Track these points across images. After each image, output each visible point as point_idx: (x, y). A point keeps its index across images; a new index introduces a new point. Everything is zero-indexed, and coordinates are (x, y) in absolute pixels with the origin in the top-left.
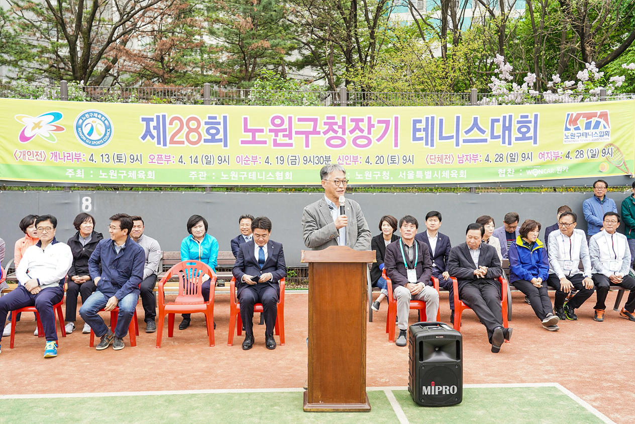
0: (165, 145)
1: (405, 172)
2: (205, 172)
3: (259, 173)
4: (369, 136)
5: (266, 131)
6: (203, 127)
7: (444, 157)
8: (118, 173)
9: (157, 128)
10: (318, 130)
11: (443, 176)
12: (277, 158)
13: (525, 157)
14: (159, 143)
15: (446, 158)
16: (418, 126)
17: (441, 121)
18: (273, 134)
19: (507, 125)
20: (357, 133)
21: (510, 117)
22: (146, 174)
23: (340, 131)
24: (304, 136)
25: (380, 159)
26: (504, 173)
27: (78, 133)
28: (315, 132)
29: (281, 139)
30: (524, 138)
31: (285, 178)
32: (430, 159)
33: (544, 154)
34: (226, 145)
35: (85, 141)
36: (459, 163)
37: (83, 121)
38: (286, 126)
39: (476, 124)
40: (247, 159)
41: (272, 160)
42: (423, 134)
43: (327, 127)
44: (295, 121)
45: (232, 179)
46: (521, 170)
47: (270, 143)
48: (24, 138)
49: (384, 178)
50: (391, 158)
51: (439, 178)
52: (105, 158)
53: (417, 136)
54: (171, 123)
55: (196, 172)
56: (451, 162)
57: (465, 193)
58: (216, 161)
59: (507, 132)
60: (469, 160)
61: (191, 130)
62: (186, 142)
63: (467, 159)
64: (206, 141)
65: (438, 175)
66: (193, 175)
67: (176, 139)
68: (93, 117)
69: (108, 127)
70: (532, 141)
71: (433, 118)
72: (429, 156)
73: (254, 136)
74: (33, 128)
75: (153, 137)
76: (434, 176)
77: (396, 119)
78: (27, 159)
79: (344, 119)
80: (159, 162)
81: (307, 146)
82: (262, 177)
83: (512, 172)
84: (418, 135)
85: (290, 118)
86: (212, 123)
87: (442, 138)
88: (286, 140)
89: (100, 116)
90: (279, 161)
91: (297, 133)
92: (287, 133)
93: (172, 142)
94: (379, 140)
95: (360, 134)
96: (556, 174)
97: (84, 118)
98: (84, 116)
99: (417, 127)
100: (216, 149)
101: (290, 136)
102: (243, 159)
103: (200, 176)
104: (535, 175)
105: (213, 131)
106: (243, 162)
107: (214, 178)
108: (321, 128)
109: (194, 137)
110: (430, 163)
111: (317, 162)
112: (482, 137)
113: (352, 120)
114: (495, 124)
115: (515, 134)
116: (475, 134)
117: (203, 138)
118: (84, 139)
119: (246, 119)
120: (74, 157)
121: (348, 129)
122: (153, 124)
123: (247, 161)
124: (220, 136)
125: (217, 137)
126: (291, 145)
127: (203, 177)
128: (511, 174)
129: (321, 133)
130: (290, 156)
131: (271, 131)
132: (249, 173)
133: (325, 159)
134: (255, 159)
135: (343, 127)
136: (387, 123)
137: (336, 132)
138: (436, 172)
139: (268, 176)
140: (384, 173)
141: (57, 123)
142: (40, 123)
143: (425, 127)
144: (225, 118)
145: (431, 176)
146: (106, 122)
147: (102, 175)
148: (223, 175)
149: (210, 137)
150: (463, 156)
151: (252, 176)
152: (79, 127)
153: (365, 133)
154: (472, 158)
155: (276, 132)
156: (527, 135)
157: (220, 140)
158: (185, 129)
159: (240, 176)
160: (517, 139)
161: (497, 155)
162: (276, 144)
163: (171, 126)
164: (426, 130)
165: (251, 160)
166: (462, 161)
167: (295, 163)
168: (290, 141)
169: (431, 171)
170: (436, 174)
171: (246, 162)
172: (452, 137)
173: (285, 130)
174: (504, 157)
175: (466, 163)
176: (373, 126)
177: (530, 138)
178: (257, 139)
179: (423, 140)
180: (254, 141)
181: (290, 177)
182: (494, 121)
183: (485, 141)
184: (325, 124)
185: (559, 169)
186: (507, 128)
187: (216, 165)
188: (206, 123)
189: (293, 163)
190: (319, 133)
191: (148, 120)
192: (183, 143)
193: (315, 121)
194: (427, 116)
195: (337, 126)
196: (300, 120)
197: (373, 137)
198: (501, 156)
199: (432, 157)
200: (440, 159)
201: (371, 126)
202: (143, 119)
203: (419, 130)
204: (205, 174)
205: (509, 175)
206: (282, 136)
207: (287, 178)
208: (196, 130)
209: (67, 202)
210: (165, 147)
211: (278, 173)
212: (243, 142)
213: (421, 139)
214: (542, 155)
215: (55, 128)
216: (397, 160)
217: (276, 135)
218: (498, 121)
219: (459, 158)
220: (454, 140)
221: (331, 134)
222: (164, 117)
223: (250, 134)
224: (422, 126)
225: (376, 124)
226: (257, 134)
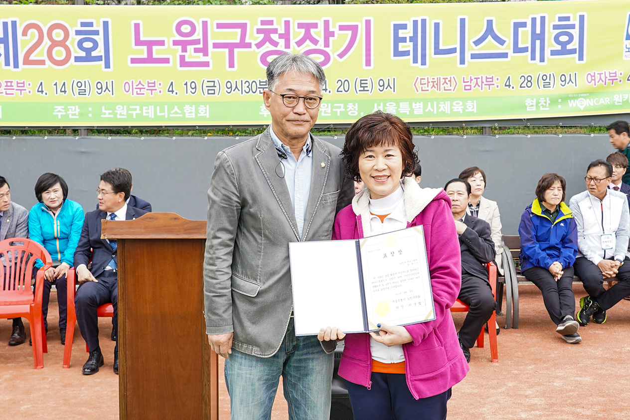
0: (16, 66)
1: (382, 104)
2: (77, 107)
3: (158, 108)
4: (326, 49)
5: (169, 43)
6: (73, 39)
7: (442, 81)
9: (3, 41)
10: (247, 41)
11: (440, 110)
12: (186, 84)
13: (564, 79)
14: (7, 64)
15: (445, 82)
16: (402, 33)
17: (437, 26)
18: (179, 48)
19: (538, 31)
20: (308, 45)
21: (543, 18)
23: (282, 42)
24: (226, 50)
25: (343, 84)
26: (535, 104)
28: (243, 44)
29: (191, 55)
30: (564, 51)
31: (199, 115)
32: (421, 84)
33: (594, 76)
34: (107, 66)
36: (465, 90)
38: (198, 35)
39: (490, 30)
40: (140, 86)
41: (179, 87)
42: (409, 46)
43: (261, 36)
44: (212, 28)
45: (118, 116)
46: (560, 101)
47: (175, 61)
49: (349, 113)
50: (361, 84)
51: (435, 113)
53: (400, 49)
54: (25, 33)
55: (63, 107)
56: (452, 88)
57: (475, 136)
58: (94, 90)
59: (538, 42)
60: (480, 85)
61: (55, 44)
62: (48, 62)
63: (477, 83)
64: (78, 59)
65: (433, 108)
66: (59, 111)
67: (32, 57)
70: (576, 56)
71: (424, 22)
72: (419, 80)
73: (150, 52)
76: (427, 110)
77: (368, 23)
79: (287, 23)
80: (8, 92)
81: (232, 65)
82: (163, 114)
83: (546, 103)
84: (402, 47)
85: (205, 24)
86: (86, 32)
87: (438, 51)
88: (199, 57)
90: (189, 89)
91: (216, 46)
92: (201, 46)
93: (27, 62)
94: (341, 55)
95: (313, 47)
96: (613, 106)
99: (400, 35)
100: (93, 71)
101: (205, 51)
102: (135, 87)
103: (70, 112)
104: (582, 108)
105: (88, 45)
106: (135, 91)
107: (90, 115)
108: (253, 37)
109: (59, 53)
110: (420, 90)
111: (247, 90)
112: (501, 49)
113: (300, 26)
114: (520, 29)
115: (551, 45)
116: (489, 46)
117: (73, 55)
119: (137, 26)
121: (294, 39)
123: (140, 89)
124: (100, 52)
125: (94, 54)
126: (206, 64)
127: (74, 115)
128: (545, 107)
129: (254, 47)
130: (205, 81)
131: (176, 43)
132: (144, 108)
133: (258, 86)
134: (152, 86)
135: (286, 36)
136: (354, 29)
137: (275, 44)
138: (429, 103)
139: (172, 112)
140: (350, 106)
143: (412, 35)
144: (106, 24)
145: (422, 110)
148: (104, 111)
149: (83, 54)
150: (471, 80)
151: (148, 113)
153: (321, 46)
154: (485, 83)
155: (184, 45)
156: (569, 47)
157: (99, 58)
158: (46, 43)
159: (130, 112)
160: (554, 53)
161: (523, 78)
162: (183, 63)
163: (24, 38)
164: (413, 39)
165: (147, 88)
166: (469, 88)
167: (213, 92)
168: (205, 59)
169: (422, 103)
170: (429, 108)
171: (138, 90)
172: (453, 51)
173: (197, 42)
174: (534, 81)
175: (476, 90)
176: (332, 34)
177: (573, 51)
178: (155, 56)
179: (409, 55)
180: (150, 60)
181: (206, 113)
182: (518, 26)
183: (505, 55)
184: (259, 31)
185: (618, 98)
186: (538, 37)
187: (93, 96)
188: (78, 33)
189: (210, 92)
190: (249, 46)
192: (42, 62)
193: (243, 27)
194: (415, 19)
195: (277, 35)
196: (220, 26)
197: (333, 51)
198: (529, 79)
199: (423, 82)
200: (436, 84)
201: (328, 34)
203: (404, 40)
204: (78, 110)
205: (541, 108)
206: (193, 50)
207: (202, 114)
208: (62, 43)
210: (16, 70)
211: (187, 108)
212: (134, 61)
213: (406, 53)
214: (592, 76)
216: (370, 85)
217: (184, 50)
218: (524, 25)
219: (464, 82)
220: (458, 54)
221: (268, 47)
222: (14, 24)
223: (145, 48)
224: (407, 33)
225: (337, 32)
226: (155, 48)
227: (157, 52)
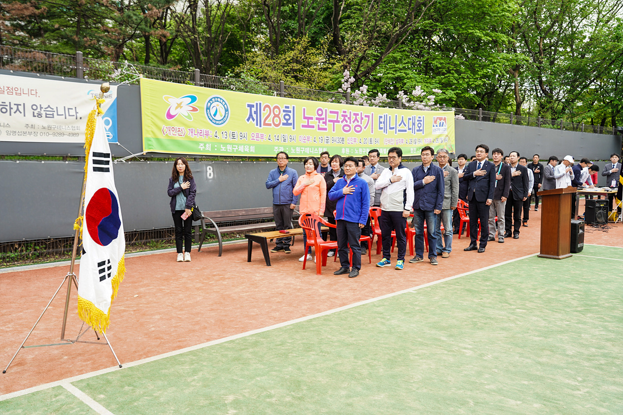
0: (260, 126)
2: (283, 147)
3: (311, 149)
4: (361, 125)
5: (314, 119)
6: (282, 114)
8: (233, 147)
9: (256, 113)
10: (339, 119)
12: (320, 138)
13: (419, 141)
14: (257, 125)
15: (392, 141)
17: (390, 118)
18: (318, 121)
19: (414, 122)
20: (356, 123)
22: (249, 148)
23: (349, 120)
24: (332, 123)
25: (365, 140)
26: (413, 150)
27: (207, 114)
28: (337, 121)
29: (321, 125)
30: (419, 130)
34: (294, 128)
35: (211, 121)
37: (211, 104)
39: (403, 121)
40: (305, 138)
41: (317, 140)
42: (383, 125)
43: (343, 118)
44: (328, 113)
45: (296, 153)
47: (316, 127)
48: (170, 116)
50: (370, 140)
52: (225, 134)
54: (264, 110)
55: (277, 147)
56: (393, 143)
58: (289, 139)
59: (414, 126)
61: (276, 116)
62: (272, 124)
63: (399, 142)
64: (284, 124)
66: (276, 149)
67: (266, 122)
68: (218, 101)
69: (227, 110)
70: (422, 132)
71: (387, 115)
73: (308, 122)
74: (176, 108)
75: (254, 120)
77: (372, 115)
78: (171, 134)
79: (350, 113)
80: (257, 139)
81: (334, 130)
82: (312, 152)
84: (381, 126)
85: (326, 111)
86: (287, 111)
87: (390, 128)
88: (323, 126)
89: (221, 101)
90: (320, 141)
91: (329, 121)
92: (324, 121)
93: (265, 124)
94: (365, 128)
97: (211, 102)
98: (211, 100)
100: (289, 130)
101: (325, 123)
102: (303, 138)
105: (287, 117)
106: (303, 140)
109: (277, 121)
110: (385, 144)
111: (339, 142)
112: (405, 128)
113: (354, 114)
114: (409, 121)
115: (416, 127)
116: (402, 127)
117: (282, 122)
118: (211, 119)
119: (304, 110)
120: (205, 134)
121: (352, 120)
122: (254, 109)
123: (305, 140)
124: (291, 121)
125: (289, 122)
126: (325, 129)
128: (415, 151)
130: (326, 137)
131: (317, 119)
132: (305, 149)
133: (342, 140)
134: (308, 139)
135: (350, 118)
136: (368, 117)
137: (347, 121)
139: (315, 151)
141: (193, 104)
142: (181, 103)
144: (294, 108)
146: (225, 106)
147: (222, 149)
148: (292, 150)
149: (285, 122)
150: (398, 140)
151: (307, 151)
152: (208, 108)
153: (359, 124)
154: (401, 141)
156: (421, 129)
157: (291, 124)
158: (272, 115)
159: (301, 150)
160: (417, 130)
161: (410, 140)
162: (319, 129)
163: (264, 112)
164: (384, 123)
166: (397, 143)
168: (325, 127)
172: (394, 128)
173: (323, 119)
174: (413, 141)
180: (308, 126)
182: (409, 119)
183: (406, 131)
184: (342, 116)
186: (414, 124)
187: (288, 142)
188: (284, 111)
189: (327, 142)
190: (339, 122)
191: (251, 106)
192: (270, 125)
193: (337, 113)
194: (385, 114)
195: (347, 118)
196: (330, 112)
197: (363, 126)
199: (386, 140)
200: (389, 142)
201: (362, 119)
202: (249, 106)
203: (381, 123)
206: (322, 123)
209: (198, 170)
210: (260, 128)
211: (320, 149)
212: (303, 126)
213: (382, 128)
214: (426, 140)
215: (192, 109)
216: (372, 141)
219: (396, 141)
222: (260, 104)
223: (306, 120)
224: (382, 120)
225: (364, 118)
226: (310, 120)
227: (311, 123)
